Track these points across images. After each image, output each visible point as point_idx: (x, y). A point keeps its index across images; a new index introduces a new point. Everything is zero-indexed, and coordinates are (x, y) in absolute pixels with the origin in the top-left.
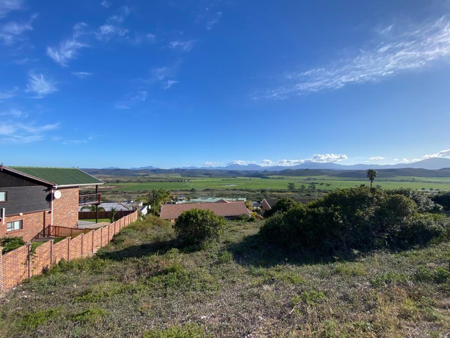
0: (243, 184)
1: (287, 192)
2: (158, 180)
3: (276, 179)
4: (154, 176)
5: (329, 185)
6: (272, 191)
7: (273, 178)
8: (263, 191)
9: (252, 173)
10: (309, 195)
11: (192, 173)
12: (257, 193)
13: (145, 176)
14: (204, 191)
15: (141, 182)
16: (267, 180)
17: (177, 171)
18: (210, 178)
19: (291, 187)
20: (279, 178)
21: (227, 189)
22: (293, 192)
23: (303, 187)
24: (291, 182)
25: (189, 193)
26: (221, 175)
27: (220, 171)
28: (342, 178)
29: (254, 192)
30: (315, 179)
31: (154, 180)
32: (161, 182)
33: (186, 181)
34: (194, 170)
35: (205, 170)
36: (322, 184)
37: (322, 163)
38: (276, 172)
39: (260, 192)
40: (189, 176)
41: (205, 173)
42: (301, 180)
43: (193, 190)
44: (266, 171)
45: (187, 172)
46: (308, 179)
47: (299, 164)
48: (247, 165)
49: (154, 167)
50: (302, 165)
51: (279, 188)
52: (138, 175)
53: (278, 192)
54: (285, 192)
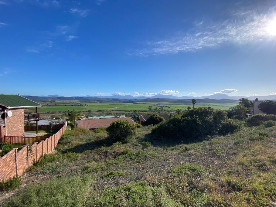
0: (123, 107)
1: (148, 111)
2: (63, 104)
3: (142, 104)
4: (59, 102)
5: (169, 107)
6: (140, 111)
7: (140, 103)
8: (135, 111)
9: (128, 100)
10: (159, 113)
11: (88, 100)
12: (131, 112)
13: (52, 102)
14: (97, 111)
15: (50, 106)
16: (137, 105)
17: (77, 98)
18: (101, 103)
19: (150, 108)
20: (143, 104)
21: (112, 110)
22: (151, 111)
23: (157, 108)
24: (150, 105)
25: (87, 113)
26: (108, 101)
27: (107, 99)
28: (176, 104)
29: (130, 112)
30: (162, 104)
31: (60, 104)
32: (65, 106)
33: (84, 105)
34: (89, 98)
35: (97, 98)
36: (166, 107)
37: (166, 95)
38: (142, 100)
39: (133, 112)
40: (86, 102)
41: (97, 100)
42: (155, 105)
43: (89, 111)
44: (136, 99)
45: (84, 99)
46: (159, 104)
47: (154, 95)
48: (125, 95)
49: (59, 95)
50: (156, 96)
51: (144, 109)
52: (47, 101)
53: (143, 111)
54: (147, 111)
